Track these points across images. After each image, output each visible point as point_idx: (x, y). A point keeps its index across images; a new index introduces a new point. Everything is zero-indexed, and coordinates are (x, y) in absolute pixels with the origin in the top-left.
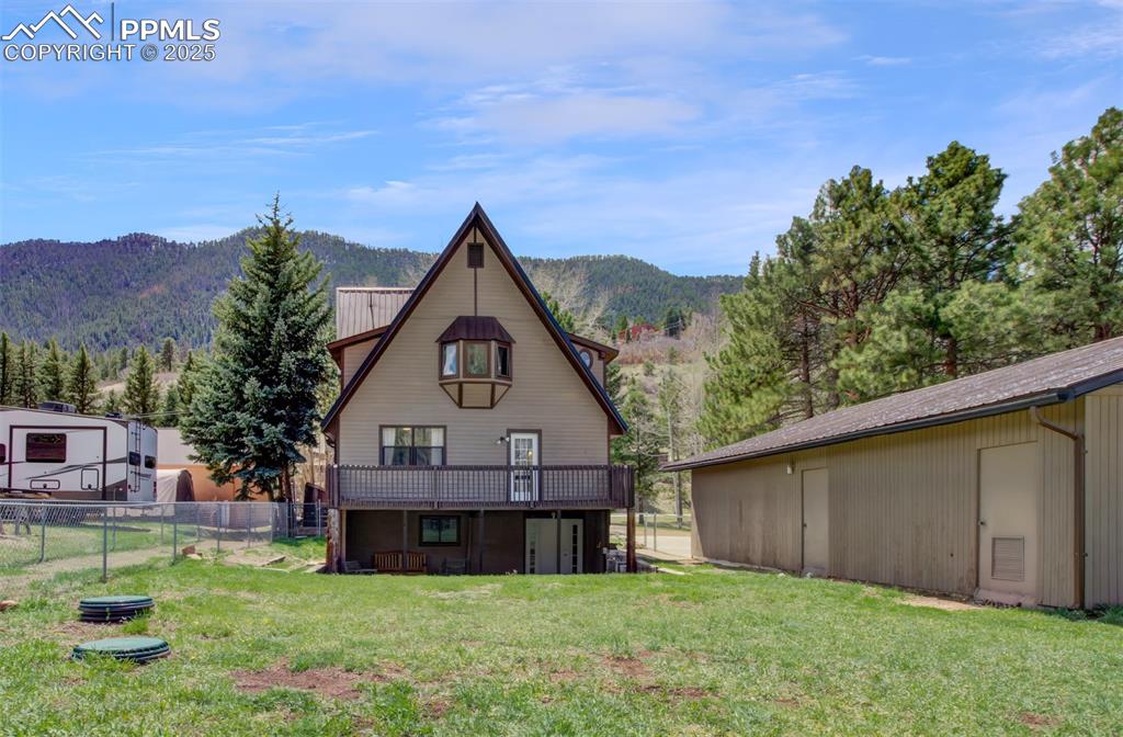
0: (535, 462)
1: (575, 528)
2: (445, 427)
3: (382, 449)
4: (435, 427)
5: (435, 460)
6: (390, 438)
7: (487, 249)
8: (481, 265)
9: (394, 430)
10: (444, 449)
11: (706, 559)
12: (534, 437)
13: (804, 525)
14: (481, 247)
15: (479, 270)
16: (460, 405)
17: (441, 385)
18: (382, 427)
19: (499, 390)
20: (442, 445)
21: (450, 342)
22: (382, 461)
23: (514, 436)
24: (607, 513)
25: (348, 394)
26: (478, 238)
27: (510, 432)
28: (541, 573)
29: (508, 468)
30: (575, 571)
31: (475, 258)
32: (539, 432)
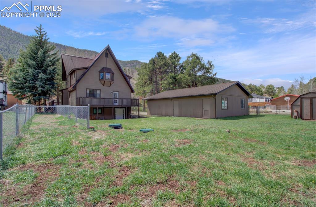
0: (118, 98)
1: (124, 110)
2: (100, 90)
3: (87, 94)
4: (98, 89)
5: (98, 96)
6: (88, 91)
7: (109, 55)
8: (108, 57)
9: (89, 90)
10: (100, 94)
11: (151, 115)
12: (118, 93)
13: (174, 109)
14: (108, 53)
15: (107, 58)
16: (104, 85)
17: (100, 81)
18: (87, 89)
19: (112, 83)
20: (100, 93)
21: (102, 72)
22: (87, 96)
23: (114, 92)
24: (131, 107)
25: (77, 82)
26: (108, 52)
27: (113, 91)
28: (118, 119)
29: (113, 99)
30: (124, 119)
31: (107, 55)
32: (119, 92)
